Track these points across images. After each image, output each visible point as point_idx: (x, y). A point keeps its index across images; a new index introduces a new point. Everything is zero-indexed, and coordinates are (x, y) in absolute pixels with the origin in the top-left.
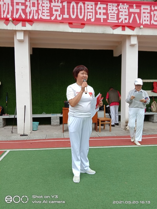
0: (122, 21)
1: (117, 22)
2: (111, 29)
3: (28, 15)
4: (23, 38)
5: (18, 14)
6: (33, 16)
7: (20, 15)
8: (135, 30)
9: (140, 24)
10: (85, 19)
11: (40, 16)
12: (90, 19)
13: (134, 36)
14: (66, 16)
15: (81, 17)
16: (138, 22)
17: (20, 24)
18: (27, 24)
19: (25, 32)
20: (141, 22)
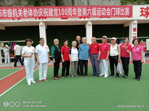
0: (84, 15)
1: (82, 15)
2: (79, 19)
3: (44, 15)
4: (42, 25)
5: (40, 15)
6: (46, 15)
7: (41, 15)
8: (90, 18)
9: (92, 16)
10: (68, 15)
11: (49, 15)
12: (70, 15)
13: (89, 21)
14: (60, 14)
15: (66, 15)
16: (91, 15)
17: (41, 19)
18: (44, 19)
19: (43, 22)
20: (92, 15)
